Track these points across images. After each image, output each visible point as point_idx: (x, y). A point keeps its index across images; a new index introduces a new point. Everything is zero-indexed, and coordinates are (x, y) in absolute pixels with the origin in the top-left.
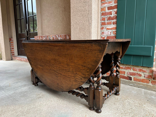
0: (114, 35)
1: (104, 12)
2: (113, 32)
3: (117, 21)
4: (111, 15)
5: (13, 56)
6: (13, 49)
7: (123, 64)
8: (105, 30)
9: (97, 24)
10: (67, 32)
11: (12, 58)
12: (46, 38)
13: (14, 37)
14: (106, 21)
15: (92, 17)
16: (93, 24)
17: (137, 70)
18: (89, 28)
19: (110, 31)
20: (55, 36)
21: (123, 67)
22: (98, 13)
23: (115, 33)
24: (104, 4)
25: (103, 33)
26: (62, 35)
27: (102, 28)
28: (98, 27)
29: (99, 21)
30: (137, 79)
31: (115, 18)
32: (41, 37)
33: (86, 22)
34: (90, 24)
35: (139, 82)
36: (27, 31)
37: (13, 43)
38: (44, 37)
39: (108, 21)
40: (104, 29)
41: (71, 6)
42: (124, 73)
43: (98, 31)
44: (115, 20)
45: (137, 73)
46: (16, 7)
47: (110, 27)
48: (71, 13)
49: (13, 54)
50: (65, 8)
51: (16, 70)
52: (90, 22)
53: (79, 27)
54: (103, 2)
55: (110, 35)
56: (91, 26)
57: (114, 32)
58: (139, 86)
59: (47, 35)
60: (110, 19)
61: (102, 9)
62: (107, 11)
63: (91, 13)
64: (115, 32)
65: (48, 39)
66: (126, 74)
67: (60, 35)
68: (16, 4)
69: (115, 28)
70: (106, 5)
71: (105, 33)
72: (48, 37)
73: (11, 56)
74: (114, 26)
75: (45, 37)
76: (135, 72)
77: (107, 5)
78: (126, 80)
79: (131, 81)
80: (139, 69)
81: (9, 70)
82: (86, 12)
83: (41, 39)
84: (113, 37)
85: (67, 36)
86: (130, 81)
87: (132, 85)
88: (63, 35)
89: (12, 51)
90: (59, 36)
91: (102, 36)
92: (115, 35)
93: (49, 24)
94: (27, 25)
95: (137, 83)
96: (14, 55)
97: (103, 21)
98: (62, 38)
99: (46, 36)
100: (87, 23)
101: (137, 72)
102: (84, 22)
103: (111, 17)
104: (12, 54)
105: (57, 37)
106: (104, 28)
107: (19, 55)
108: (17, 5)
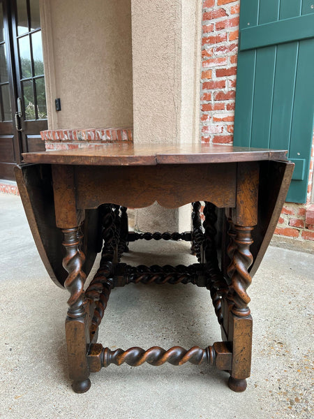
0: (229, 134)
1: (209, 81)
2: (226, 127)
3: (235, 104)
4: (223, 90)
8: (209, 123)
9: (191, 107)
10: (122, 122)
12: (71, 137)
14: (212, 102)
15: (180, 92)
16: (183, 108)
18: (175, 117)
19: (221, 124)
20: (94, 131)
22: (195, 83)
23: (231, 130)
24: (208, 62)
25: (205, 128)
26: (110, 130)
27: (204, 118)
28: (195, 116)
31: (232, 96)
32: (57, 134)
33: (167, 103)
34: (177, 109)
35: (278, 236)
36: (18, 116)
38: (66, 133)
39: (217, 102)
40: (208, 120)
41: (133, 66)
43: (194, 125)
44: (231, 101)
47: (221, 116)
48: (134, 81)
50: (116, 65)
52: (176, 104)
53: (151, 115)
54: (207, 58)
55: (221, 133)
56: (179, 113)
57: (229, 127)
58: (278, 244)
59: (72, 128)
60: (220, 96)
61: (204, 75)
62: (215, 79)
63: (179, 85)
64: (232, 128)
65: (76, 138)
67: (105, 130)
69: (232, 119)
70: (212, 65)
71: (209, 129)
72: (75, 133)
74: (230, 113)
75: (69, 134)
77: (214, 65)
82: (167, 81)
83: (58, 138)
84: (228, 137)
85: (124, 133)
88: (112, 131)
90: (103, 132)
91: (203, 135)
92: (232, 134)
93: (78, 101)
94: (19, 101)
95: (276, 238)
97: (206, 102)
98: (110, 136)
99: (70, 132)
100: (171, 107)
102: (163, 103)
103: (224, 94)
105: (98, 134)
106: (208, 117)
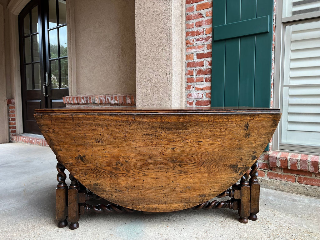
0: (208, 99)
1: (191, 61)
2: (205, 94)
3: (211, 78)
4: (202, 68)
5: (14, 134)
6: (14, 119)
8: (192, 91)
9: (179, 80)
10: (126, 91)
11: (10, 138)
12: (87, 101)
13: (17, 97)
14: (195, 76)
15: (172, 70)
16: (174, 81)
18: (168, 87)
19: (201, 92)
20: (105, 97)
22: (182, 63)
23: (209, 96)
24: (191, 48)
25: (190, 95)
27: (188, 88)
28: (182, 86)
29: (184, 77)
31: (209, 72)
32: (76, 99)
33: (162, 77)
34: (169, 81)
36: (45, 85)
37: (14, 108)
38: (83, 98)
39: (198, 76)
40: (191, 89)
41: (136, 51)
43: (181, 93)
44: (208, 76)
46: (24, 39)
47: (201, 87)
48: (137, 62)
49: (13, 130)
52: (169, 78)
53: (150, 85)
54: (190, 45)
55: (202, 98)
56: (171, 84)
57: (207, 94)
59: (88, 94)
60: (200, 72)
61: (188, 57)
62: (196, 60)
63: (171, 65)
64: (210, 95)
65: (90, 102)
67: (114, 96)
68: (25, 35)
69: (209, 88)
70: (193, 50)
71: (192, 95)
72: (90, 98)
73: (9, 135)
74: (208, 85)
75: (85, 99)
77: (195, 50)
82: (162, 62)
83: (76, 102)
84: (207, 101)
85: (128, 98)
88: (119, 97)
89: (13, 124)
90: (112, 97)
91: (188, 100)
92: (209, 99)
94: (47, 75)
96: (15, 131)
97: (189, 76)
98: (117, 101)
99: (86, 97)
100: (165, 80)
102: (159, 77)
103: (203, 71)
104: (11, 130)
105: (108, 99)
106: (192, 87)
108: (27, 37)
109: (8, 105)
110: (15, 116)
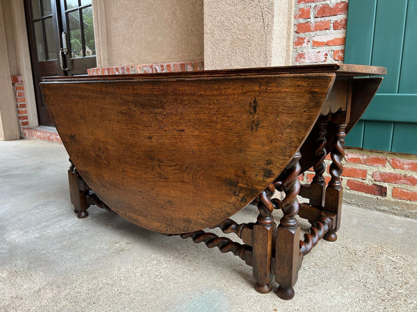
0: (337, 62)
2: (332, 53)
3: (346, 20)
5: (26, 127)
6: (24, 106)
7: (362, 149)
8: (306, 48)
9: (285, 26)
10: (186, 55)
11: (21, 133)
13: (25, 73)
14: (312, 20)
15: (272, 4)
16: (276, 27)
17: (405, 166)
18: (264, 38)
19: (324, 49)
20: (151, 67)
21: (361, 158)
23: (339, 56)
25: (301, 56)
26: (172, 64)
27: (299, 42)
28: (289, 38)
29: (293, 21)
30: (404, 192)
31: (342, 10)
33: (253, 20)
34: (267, 28)
35: (408, 202)
36: (62, 53)
37: (23, 89)
38: (117, 69)
39: (319, 19)
40: (305, 45)
42: (364, 174)
43: (288, 51)
44: (341, 17)
45: (405, 176)
47: (325, 39)
49: (25, 121)
51: (39, 168)
52: (266, 20)
53: (229, 38)
55: (325, 61)
56: (270, 33)
57: (335, 52)
58: (407, 212)
60: (324, 12)
64: (341, 54)
66: (369, 177)
69: (340, 42)
71: (306, 56)
73: (20, 128)
74: (339, 34)
75: (121, 71)
76: (398, 171)
78: (369, 195)
79: (383, 199)
80: (412, 164)
81: (17, 168)
85: (189, 67)
86: (379, 197)
87: (386, 208)
89: (22, 112)
90: (162, 66)
91: (298, 64)
92: (340, 62)
93: (131, 31)
94: (63, 35)
95: (404, 204)
96: (27, 123)
97: (302, 21)
99: (122, 68)
100: (259, 25)
101: (403, 172)
102: (246, 21)
103: (329, 8)
104: (21, 121)
106: (306, 41)
107: (41, 123)
109: (13, 84)
110: (24, 101)
